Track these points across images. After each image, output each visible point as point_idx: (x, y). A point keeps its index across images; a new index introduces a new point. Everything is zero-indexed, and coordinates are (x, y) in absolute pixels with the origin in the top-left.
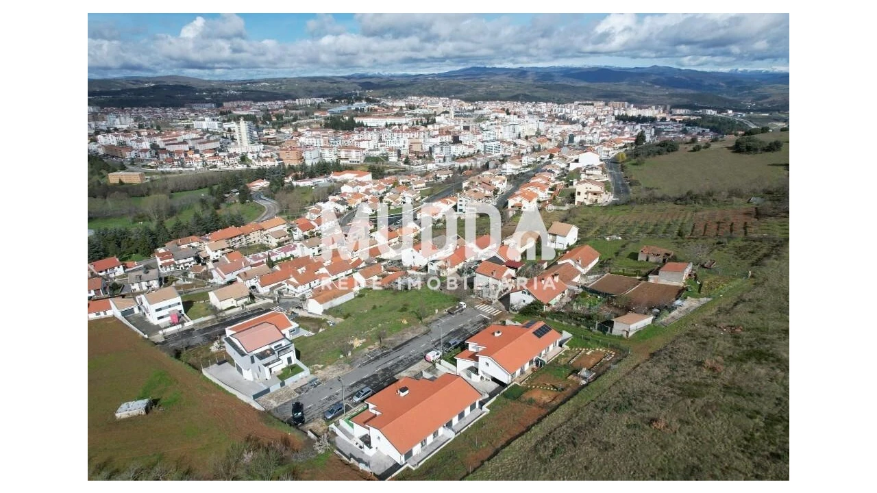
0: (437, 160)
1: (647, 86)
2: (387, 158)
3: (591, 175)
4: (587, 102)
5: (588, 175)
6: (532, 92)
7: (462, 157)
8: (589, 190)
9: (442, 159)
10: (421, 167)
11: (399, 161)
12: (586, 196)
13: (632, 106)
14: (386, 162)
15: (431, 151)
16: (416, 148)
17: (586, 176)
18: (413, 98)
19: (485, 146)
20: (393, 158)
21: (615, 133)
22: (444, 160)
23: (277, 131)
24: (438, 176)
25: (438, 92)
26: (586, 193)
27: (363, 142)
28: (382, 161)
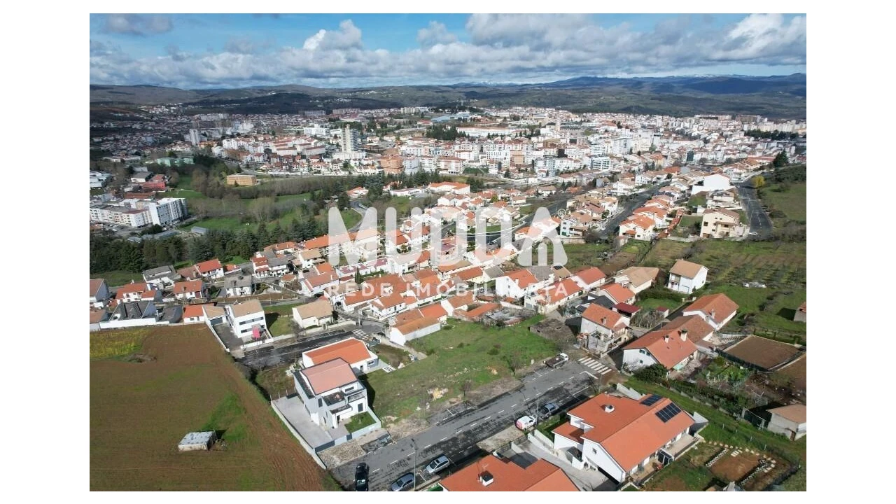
0: (539, 174)
1: (786, 97)
2: (487, 170)
3: (720, 202)
4: (710, 116)
5: (716, 201)
6: (646, 104)
7: (566, 173)
8: (718, 220)
9: (545, 174)
10: (522, 181)
11: (499, 173)
12: (714, 227)
13: (766, 120)
14: (485, 174)
15: (533, 164)
16: (518, 161)
17: (714, 203)
18: (517, 108)
19: (592, 161)
20: (493, 171)
21: (744, 151)
22: (547, 175)
23: (381, 139)
24: (540, 192)
25: (543, 103)
26: (715, 224)
27: (464, 153)
28: (481, 173)
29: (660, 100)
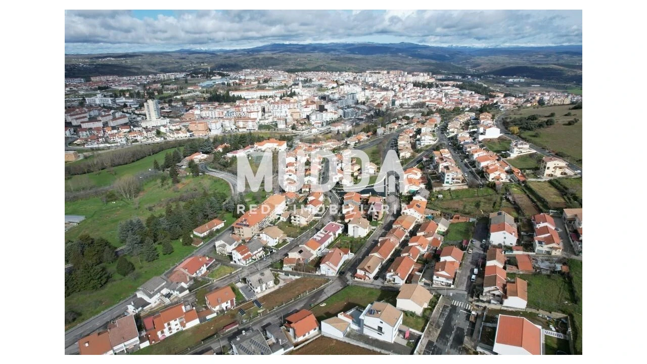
0: (316, 125)
1: (404, 57)
2: (276, 125)
4: (375, 71)
6: (328, 63)
7: (332, 123)
8: (556, 165)
9: (320, 125)
10: (306, 132)
11: (286, 127)
13: (406, 73)
14: (276, 129)
15: (308, 117)
16: (297, 116)
18: (247, 70)
19: (344, 112)
20: (281, 126)
21: (419, 97)
22: (322, 125)
23: (169, 105)
25: (258, 64)
27: (253, 113)
28: (272, 128)
29: (337, 60)
